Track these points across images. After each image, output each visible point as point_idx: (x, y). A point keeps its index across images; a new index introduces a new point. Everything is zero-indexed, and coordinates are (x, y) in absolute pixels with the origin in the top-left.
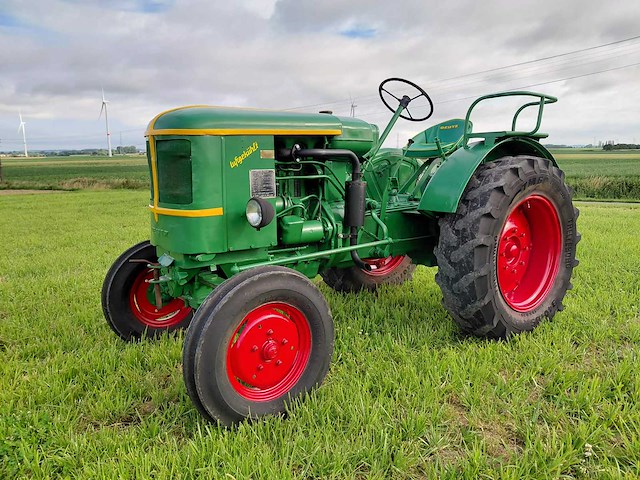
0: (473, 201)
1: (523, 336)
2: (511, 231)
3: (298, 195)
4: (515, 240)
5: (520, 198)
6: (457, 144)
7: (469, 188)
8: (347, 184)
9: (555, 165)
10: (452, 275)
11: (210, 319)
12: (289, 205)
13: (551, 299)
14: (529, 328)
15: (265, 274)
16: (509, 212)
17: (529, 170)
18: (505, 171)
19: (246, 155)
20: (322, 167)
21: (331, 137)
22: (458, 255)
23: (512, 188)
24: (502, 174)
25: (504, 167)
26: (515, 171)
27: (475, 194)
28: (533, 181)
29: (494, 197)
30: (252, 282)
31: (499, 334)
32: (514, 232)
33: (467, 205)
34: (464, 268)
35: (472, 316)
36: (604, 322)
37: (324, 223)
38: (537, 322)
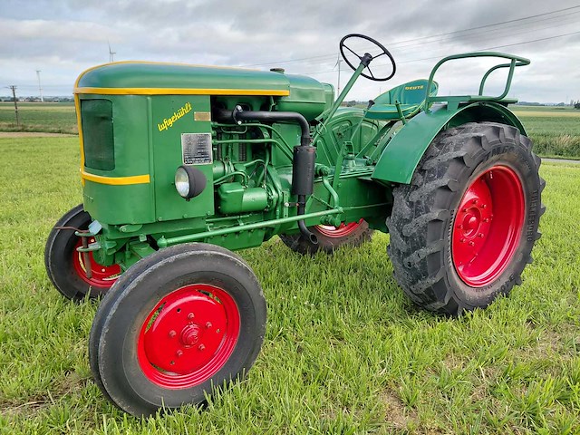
0: (430, 171)
1: (475, 313)
2: (472, 202)
3: (244, 159)
4: (475, 212)
5: (482, 169)
6: (421, 107)
7: (427, 156)
8: (296, 149)
9: (523, 132)
10: (404, 249)
11: (116, 305)
12: (230, 170)
13: (509, 274)
14: (483, 305)
15: (184, 254)
16: (469, 183)
17: (493, 138)
18: (467, 139)
19: (177, 117)
20: (270, 131)
21: (277, 98)
22: (410, 229)
23: (474, 157)
24: (463, 142)
25: (467, 135)
26: (478, 140)
27: (433, 163)
28: (497, 151)
29: (453, 168)
30: (167, 264)
31: (450, 311)
32: (474, 203)
33: (423, 175)
34: (416, 243)
35: (422, 292)
36: (563, 301)
37: (269, 190)
38: (492, 299)
